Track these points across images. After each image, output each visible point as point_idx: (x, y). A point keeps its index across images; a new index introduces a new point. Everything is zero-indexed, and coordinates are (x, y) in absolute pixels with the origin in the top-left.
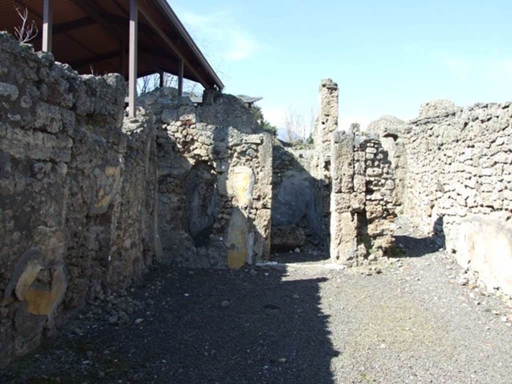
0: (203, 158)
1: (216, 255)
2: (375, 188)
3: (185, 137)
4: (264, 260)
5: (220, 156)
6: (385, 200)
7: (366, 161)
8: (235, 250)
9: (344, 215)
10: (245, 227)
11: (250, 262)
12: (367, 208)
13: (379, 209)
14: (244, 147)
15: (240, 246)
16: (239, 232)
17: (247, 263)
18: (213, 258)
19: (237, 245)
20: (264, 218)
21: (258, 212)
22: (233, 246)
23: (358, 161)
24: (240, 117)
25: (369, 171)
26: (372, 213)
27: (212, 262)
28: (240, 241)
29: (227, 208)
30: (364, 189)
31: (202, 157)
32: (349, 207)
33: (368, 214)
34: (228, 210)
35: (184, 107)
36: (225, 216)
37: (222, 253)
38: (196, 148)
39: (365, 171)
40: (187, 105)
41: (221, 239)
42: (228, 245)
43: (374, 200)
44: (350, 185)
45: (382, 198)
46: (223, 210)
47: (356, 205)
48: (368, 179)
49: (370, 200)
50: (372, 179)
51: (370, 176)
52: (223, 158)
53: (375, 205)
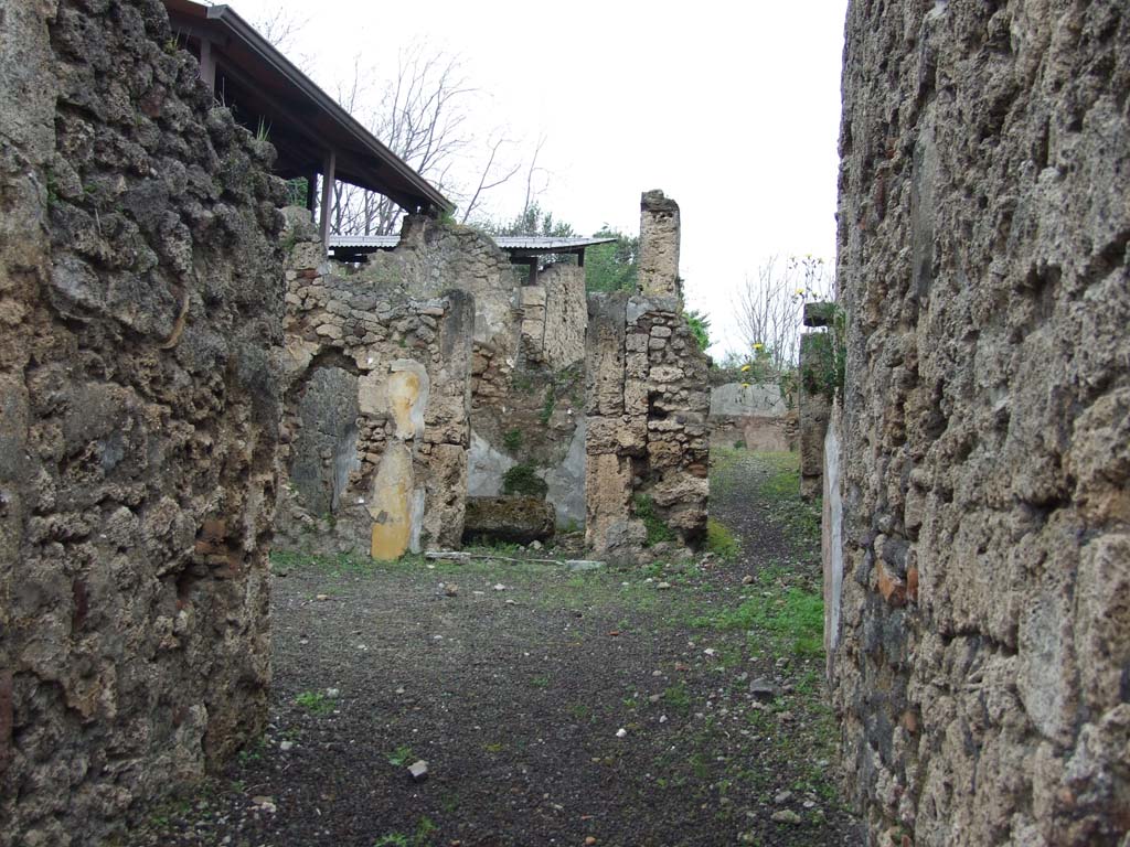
0: (334, 343)
1: (350, 532)
2: (667, 408)
3: (303, 301)
4: (443, 546)
5: (366, 339)
6: (686, 431)
7: (650, 352)
8: (388, 524)
9: (604, 459)
10: (409, 479)
11: (415, 548)
12: (652, 448)
13: (673, 450)
14: (411, 322)
15: (397, 516)
16: (396, 489)
17: (408, 551)
18: (344, 538)
19: (391, 514)
20: (446, 462)
21: (435, 450)
22: (383, 515)
23: (633, 352)
24: (485, 277)
25: (657, 373)
26: (660, 457)
27: (343, 546)
28: (398, 506)
29: (375, 441)
30: (645, 410)
31: (333, 340)
32: (613, 444)
33: (653, 459)
34: (375, 444)
35: (303, 244)
36: (370, 456)
37: (362, 530)
38: (323, 323)
39: (648, 374)
40: (309, 240)
41: (361, 501)
42: (375, 513)
43: (664, 432)
44: (617, 400)
45: (681, 427)
46: (369, 443)
47: (628, 440)
48: (653, 388)
49: (656, 430)
50: (662, 388)
51: (657, 383)
52: (372, 343)
53: (666, 441)
